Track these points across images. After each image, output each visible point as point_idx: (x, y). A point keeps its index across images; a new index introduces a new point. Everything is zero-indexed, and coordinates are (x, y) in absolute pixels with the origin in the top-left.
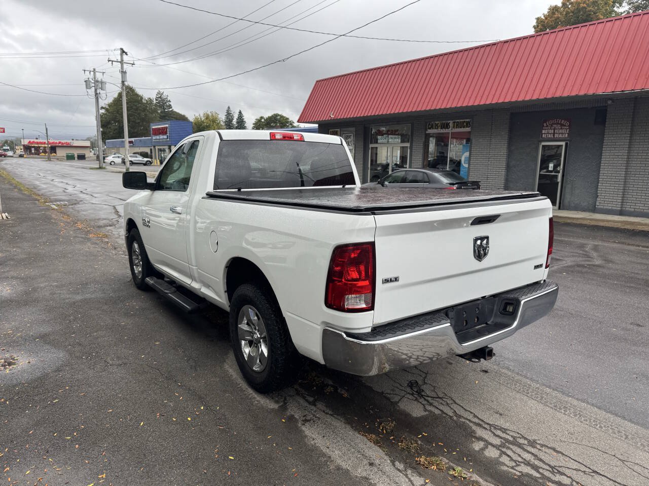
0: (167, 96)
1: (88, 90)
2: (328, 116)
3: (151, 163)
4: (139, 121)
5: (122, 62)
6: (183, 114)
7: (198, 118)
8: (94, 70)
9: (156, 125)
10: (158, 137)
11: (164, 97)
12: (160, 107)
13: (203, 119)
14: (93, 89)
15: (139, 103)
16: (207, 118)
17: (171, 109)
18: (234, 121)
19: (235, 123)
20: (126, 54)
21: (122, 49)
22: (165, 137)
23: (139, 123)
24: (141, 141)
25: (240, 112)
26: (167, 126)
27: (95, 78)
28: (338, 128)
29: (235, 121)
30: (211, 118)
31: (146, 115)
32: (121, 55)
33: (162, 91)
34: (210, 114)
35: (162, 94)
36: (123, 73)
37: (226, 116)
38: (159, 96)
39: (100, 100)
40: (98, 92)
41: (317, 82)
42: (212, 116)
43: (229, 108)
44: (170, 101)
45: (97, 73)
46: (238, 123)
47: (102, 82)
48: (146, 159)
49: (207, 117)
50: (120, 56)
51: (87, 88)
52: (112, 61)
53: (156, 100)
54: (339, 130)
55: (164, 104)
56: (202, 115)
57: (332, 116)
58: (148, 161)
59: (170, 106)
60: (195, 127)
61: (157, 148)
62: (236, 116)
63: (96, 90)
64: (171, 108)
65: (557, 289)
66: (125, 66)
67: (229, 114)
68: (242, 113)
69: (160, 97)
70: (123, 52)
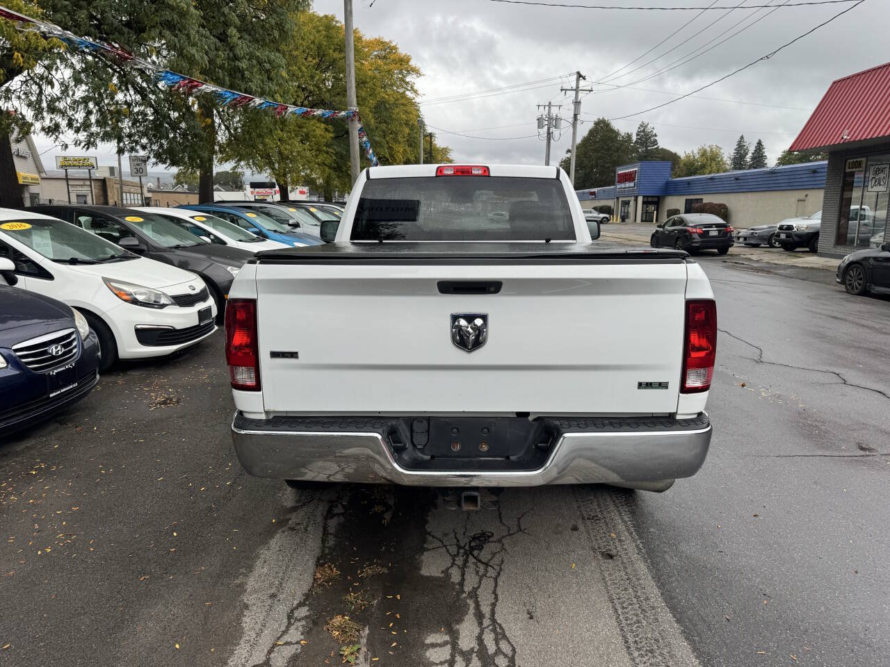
0: (653, 128)
1: (540, 130)
2: (841, 137)
3: (609, 221)
4: (609, 165)
5: (577, 90)
6: (673, 152)
7: (690, 156)
8: (550, 104)
9: (623, 169)
10: (623, 186)
11: (648, 130)
12: (642, 144)
13: (697, 156)
14: (546, 127)
15: (613, 142)
16: (702, 156)
17: (656, 147)
18: (748, 156)
19: (749, 160)
20: (584, 78)
21: (578, 73)
22: (632, 184)
23: (609, 167)
24: (604, 191)
25: (760, 143)
26: (637, 169)
27: (549, 113)
28: (863, 157)
29: (748, 158)
30: (709, 154)
31: (619, 156)
32: (578, 80)
33: (646, 122)
34: (708, 149)
35: (646, 126)
36: (577, 103)
37: (736, 150)
38: (642, 129)
39: (552, 141)
40: (551, 131)
41: (834, 83)
42: (711, 151)
43: (742, 137)
44: (656, 136)
45: (552, 108)
46: (753, 158)
47: (557, 119)
48: (602, 215)
49: (704, 154)
50: (575, 82)
51: (539, 128)
52: (566, 90)
53: (637, 135)
54: (864, 160)
55: (647, 139)
56: (696, 152)
57: (845, 137)
58: (604, 218)
59: (655, 142)
60: (685, 168)
61: (621, 199)
62: (752, 149)
63: (549, 129)
64: (657, 144)
65: (709, 431)
66: (581, 95)
67: (741, 147)
68: (763, 144)
69: (644, 131)
70: (579, 76)
